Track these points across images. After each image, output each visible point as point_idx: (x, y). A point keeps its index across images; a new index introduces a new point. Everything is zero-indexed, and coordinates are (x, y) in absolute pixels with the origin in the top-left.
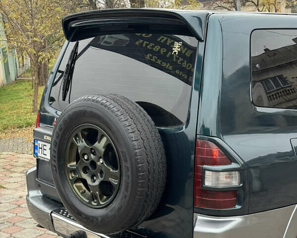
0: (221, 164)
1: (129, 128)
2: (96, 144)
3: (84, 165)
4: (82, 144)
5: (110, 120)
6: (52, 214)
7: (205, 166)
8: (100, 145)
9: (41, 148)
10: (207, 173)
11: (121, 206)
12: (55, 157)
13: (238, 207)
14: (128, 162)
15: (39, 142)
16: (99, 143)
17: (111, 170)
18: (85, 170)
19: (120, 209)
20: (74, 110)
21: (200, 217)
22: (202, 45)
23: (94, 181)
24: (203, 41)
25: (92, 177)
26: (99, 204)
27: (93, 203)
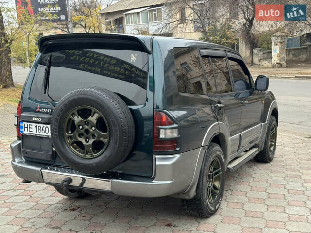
0: (168, 125)
1: (116, 106)
2: (90, 118)
3: (80, 132)
4: (77, 119)
5: (102, 102)
6: (42, 170)
7: (160, 127)
8: (93, 119)
9: (27, 127)
10: (161, 130)
11: (112, 154)
12: (56, 129)
13: (178, 149)
14: (117, 127)
15: (24, 123)
16: (92, 117)
17: (102, 133)
18: (80, 135)
19: (110, 156)
20: (73, 98)
21: (157, 157)
22: (150, 56)
23: (88, 142)
24: (151, 54)
25: (86, 140)
26: (92, 155)
27: (87, 156)
